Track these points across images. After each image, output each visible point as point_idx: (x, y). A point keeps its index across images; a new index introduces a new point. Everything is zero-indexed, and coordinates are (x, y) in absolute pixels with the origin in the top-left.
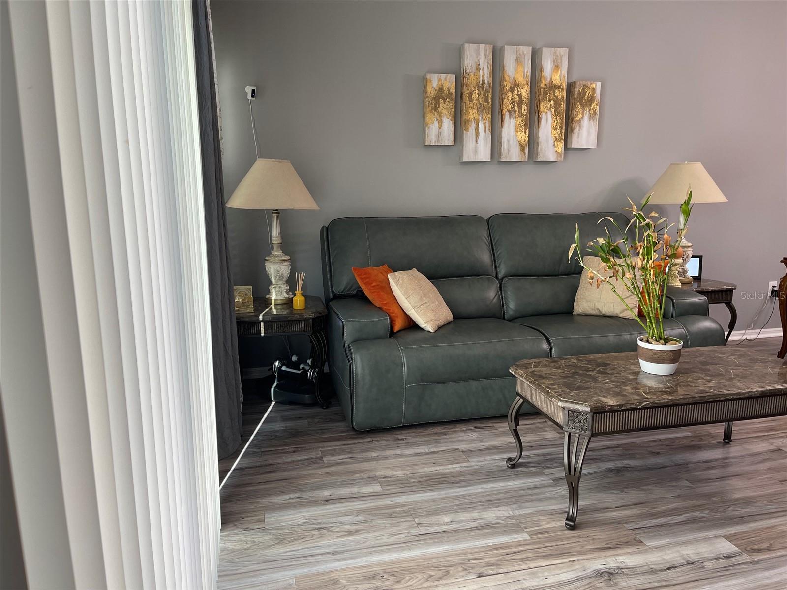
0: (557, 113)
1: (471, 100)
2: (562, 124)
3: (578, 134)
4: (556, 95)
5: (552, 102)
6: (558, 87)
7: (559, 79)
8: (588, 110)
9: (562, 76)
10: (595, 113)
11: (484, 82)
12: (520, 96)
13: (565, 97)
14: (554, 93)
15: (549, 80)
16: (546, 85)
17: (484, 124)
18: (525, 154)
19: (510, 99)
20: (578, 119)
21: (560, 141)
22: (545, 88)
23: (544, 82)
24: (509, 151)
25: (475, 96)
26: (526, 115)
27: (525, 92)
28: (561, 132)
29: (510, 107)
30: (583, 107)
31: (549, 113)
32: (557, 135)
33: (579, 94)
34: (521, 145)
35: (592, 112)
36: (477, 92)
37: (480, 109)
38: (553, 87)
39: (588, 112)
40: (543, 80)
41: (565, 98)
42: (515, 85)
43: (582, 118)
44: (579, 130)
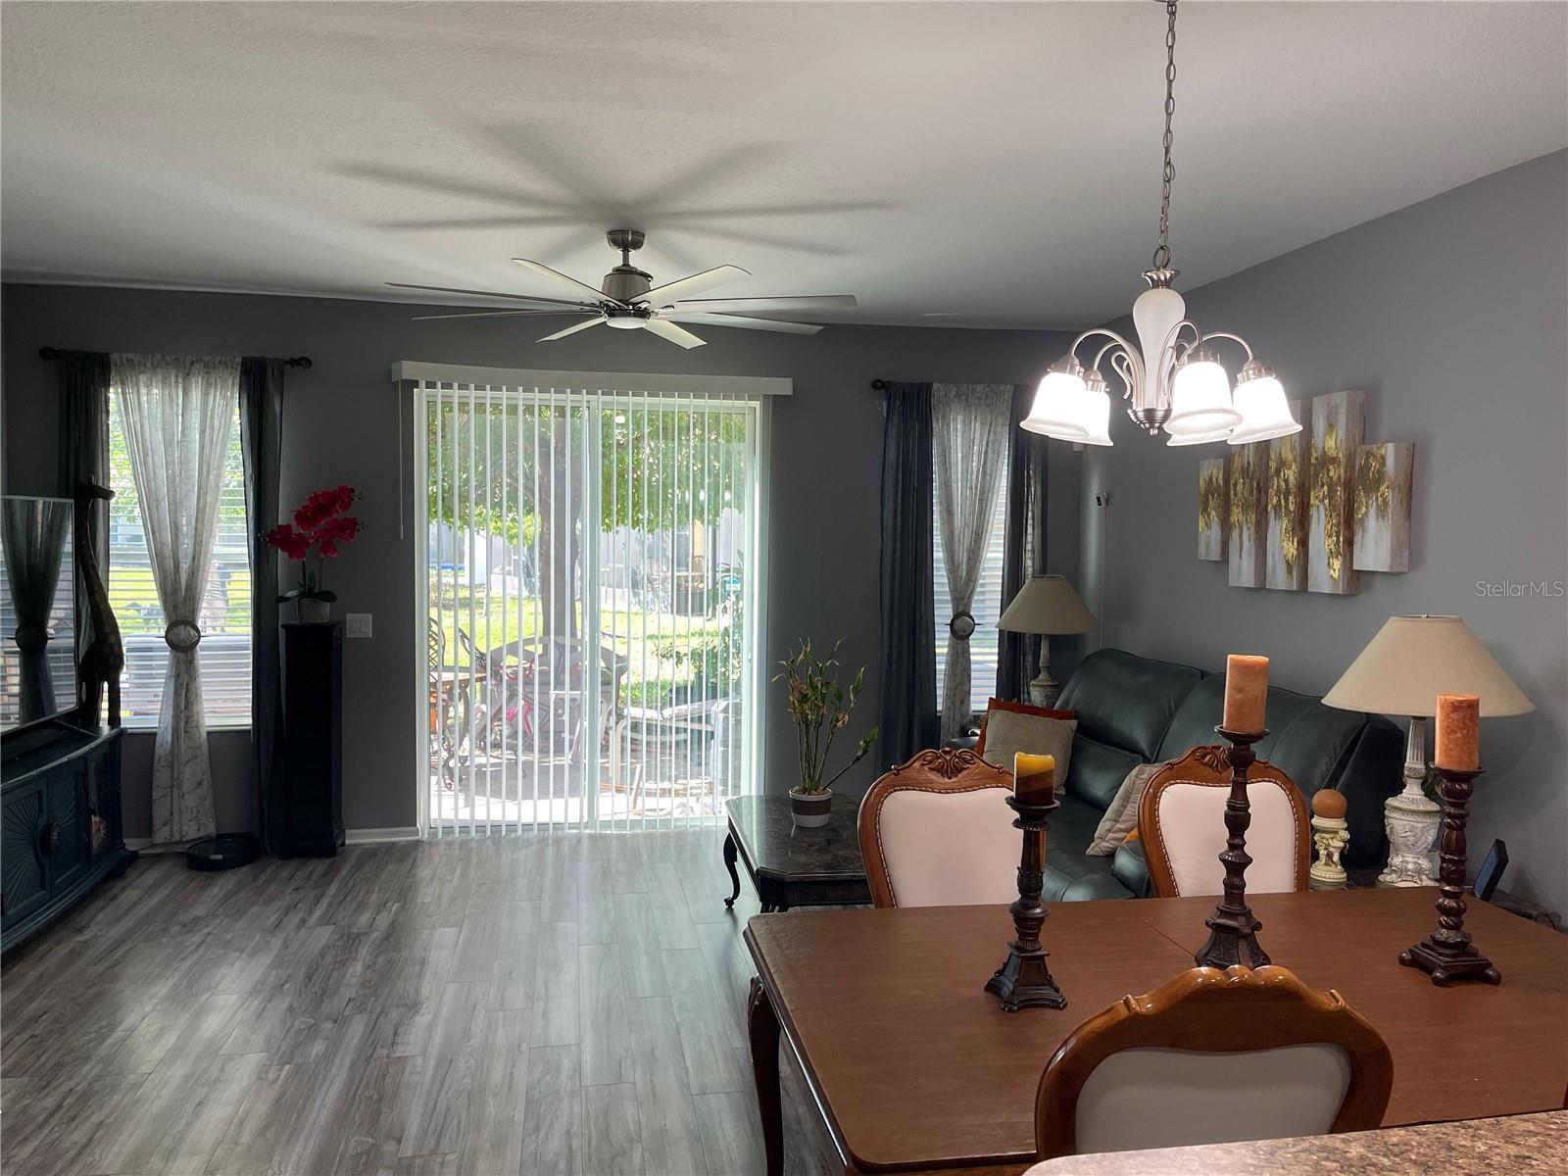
0: (1333, 507)
1: (1235, 495)
2: (1338, 526)
3: (1362, 543)
4: (1331, 474)
5: (1325, 487)
6: (1334, 460)
7: (1333, 446)
8: (1374, 498)
9: (1339, 441)
10: (1385, 503)
11: (1249, 463)
12: (1286, 481)
13: (1342, 476)
14: (1328, 470)
15: (1320, 449)
16: (1316, 458)
17: (1248, 528)
18: (1292, 578)
19: (1275, 488)
20: (1360, 516)
21: (1337, 557)
22: (1315, 465)
23: (1315, 455)
24: (1274, 572)
25: (1240, 487)
26: (1294, 512)
27: (1291, 474)
28: (1338, 541)
29: (1275, 500)
30: (1368, 492)
31: (1322, 507)
32: (1332, 546)
33: (1361, 470)
34: (1287, 562)
35: (1380, 499)
36: (1241, 481)
37: (1245, 508)
38: (1326, 460)
39: (1375, 503)
40: (1313, 453)
41: (1342, 480)
42: (1282, 464)
43: (1366, 514)
44: (1363, 537)
